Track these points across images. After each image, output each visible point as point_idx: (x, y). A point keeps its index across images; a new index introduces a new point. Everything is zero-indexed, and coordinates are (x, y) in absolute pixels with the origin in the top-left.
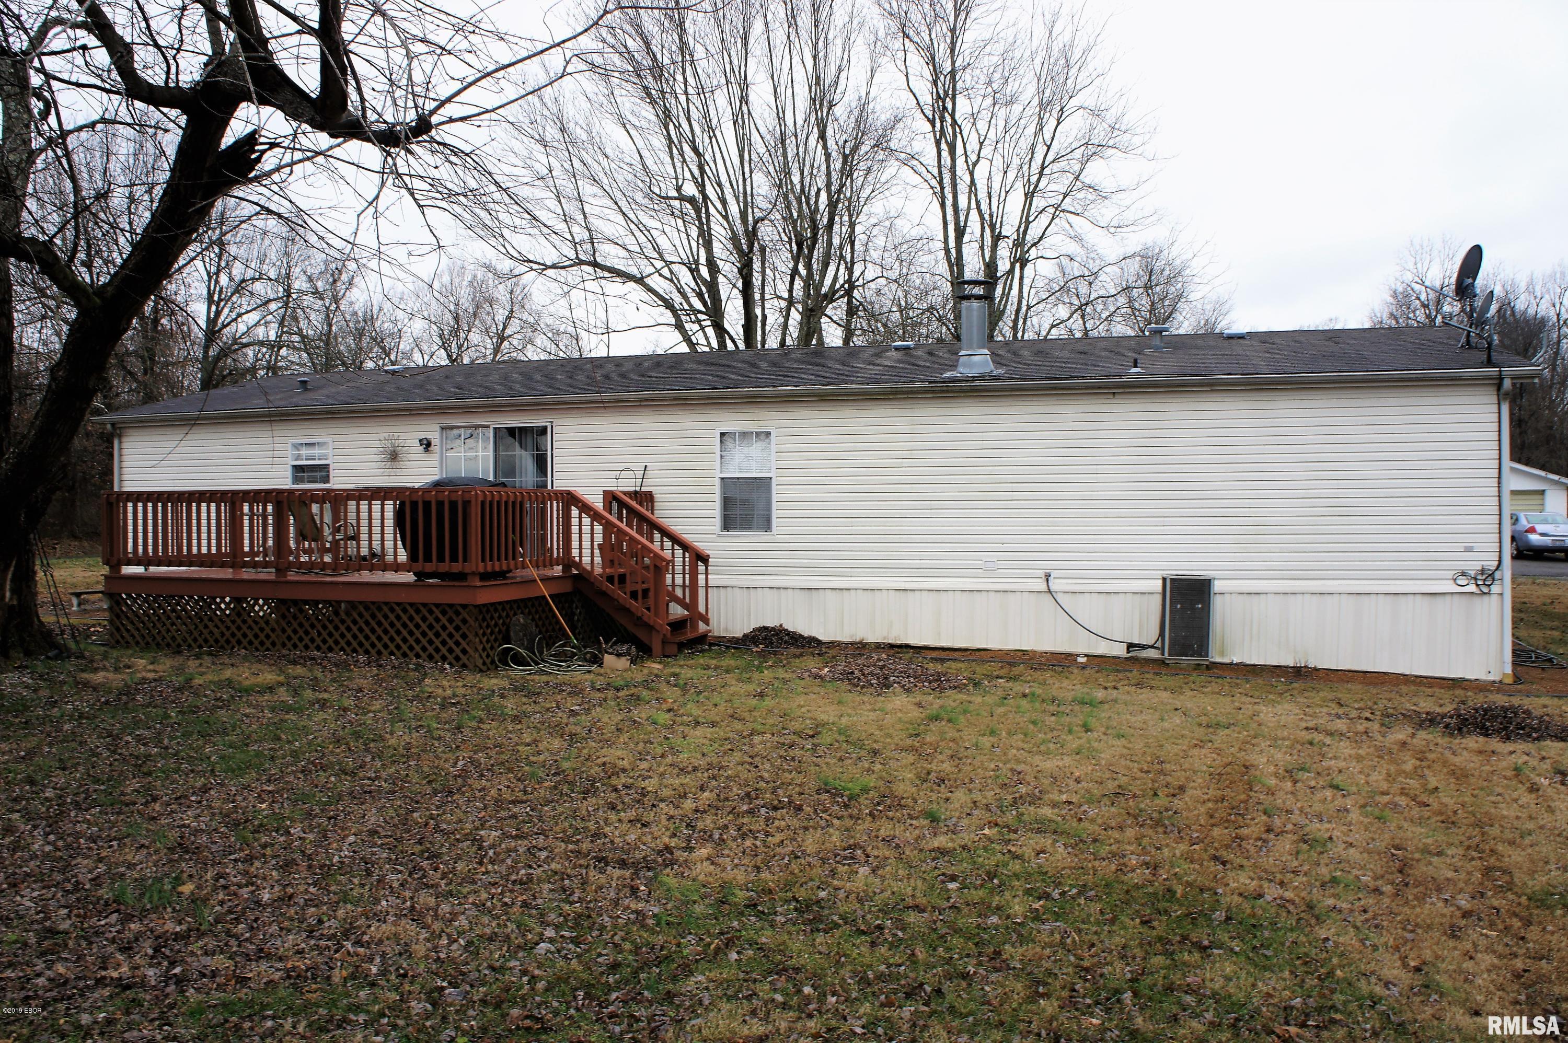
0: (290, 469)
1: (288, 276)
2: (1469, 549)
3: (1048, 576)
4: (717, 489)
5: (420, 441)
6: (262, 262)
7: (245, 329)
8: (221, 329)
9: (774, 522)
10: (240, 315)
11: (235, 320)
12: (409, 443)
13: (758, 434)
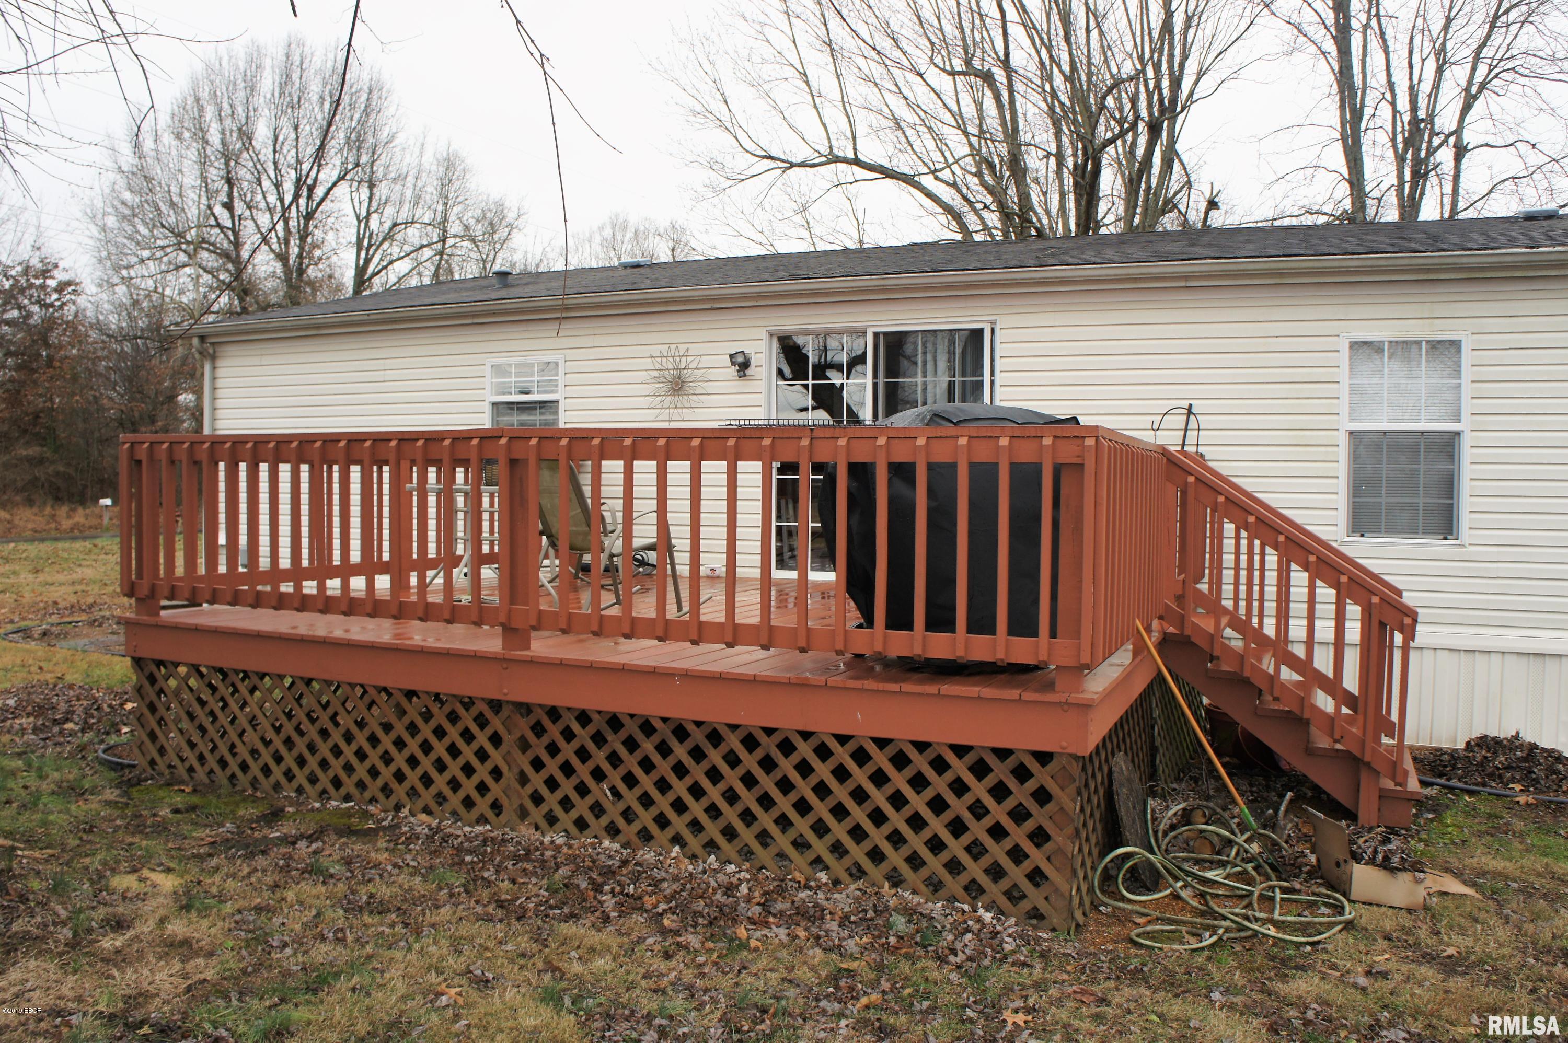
0: (488, 408)
1: (445, 220)
4: (1342, 453)
5: (731, 356)
6: (416, 202)
7: (396, 280)
8: (370, 279)
9: (1465, 519)
10: (391, 263)
11: (385, 267)
12: (706, 361)
13: (1435, 345)
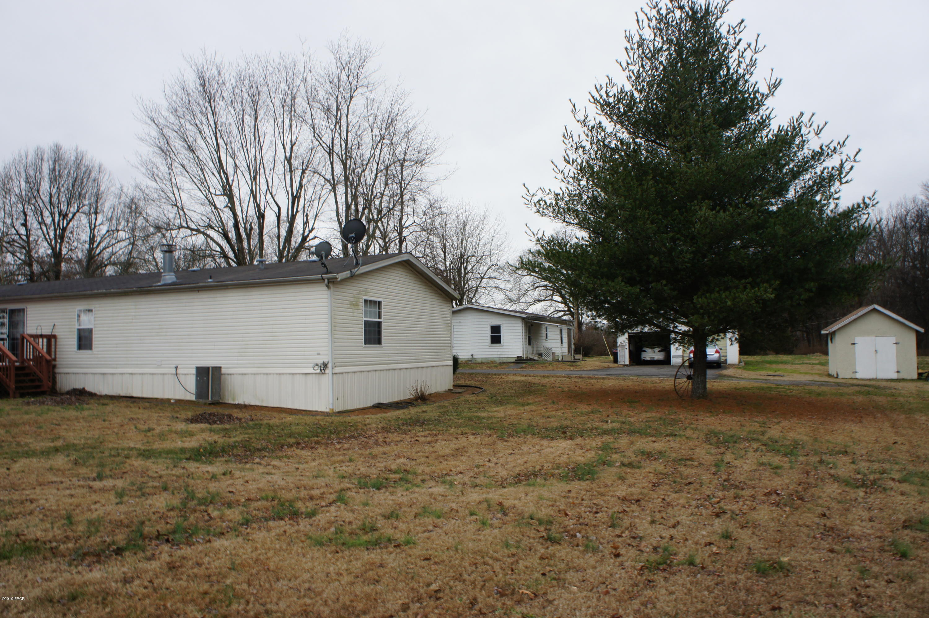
2: (319, 354)
3: (176, 368)
4: (76, 333)
9: (93, 346)
13: (89, 310)
